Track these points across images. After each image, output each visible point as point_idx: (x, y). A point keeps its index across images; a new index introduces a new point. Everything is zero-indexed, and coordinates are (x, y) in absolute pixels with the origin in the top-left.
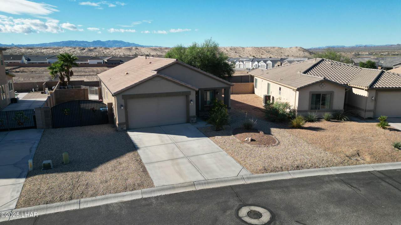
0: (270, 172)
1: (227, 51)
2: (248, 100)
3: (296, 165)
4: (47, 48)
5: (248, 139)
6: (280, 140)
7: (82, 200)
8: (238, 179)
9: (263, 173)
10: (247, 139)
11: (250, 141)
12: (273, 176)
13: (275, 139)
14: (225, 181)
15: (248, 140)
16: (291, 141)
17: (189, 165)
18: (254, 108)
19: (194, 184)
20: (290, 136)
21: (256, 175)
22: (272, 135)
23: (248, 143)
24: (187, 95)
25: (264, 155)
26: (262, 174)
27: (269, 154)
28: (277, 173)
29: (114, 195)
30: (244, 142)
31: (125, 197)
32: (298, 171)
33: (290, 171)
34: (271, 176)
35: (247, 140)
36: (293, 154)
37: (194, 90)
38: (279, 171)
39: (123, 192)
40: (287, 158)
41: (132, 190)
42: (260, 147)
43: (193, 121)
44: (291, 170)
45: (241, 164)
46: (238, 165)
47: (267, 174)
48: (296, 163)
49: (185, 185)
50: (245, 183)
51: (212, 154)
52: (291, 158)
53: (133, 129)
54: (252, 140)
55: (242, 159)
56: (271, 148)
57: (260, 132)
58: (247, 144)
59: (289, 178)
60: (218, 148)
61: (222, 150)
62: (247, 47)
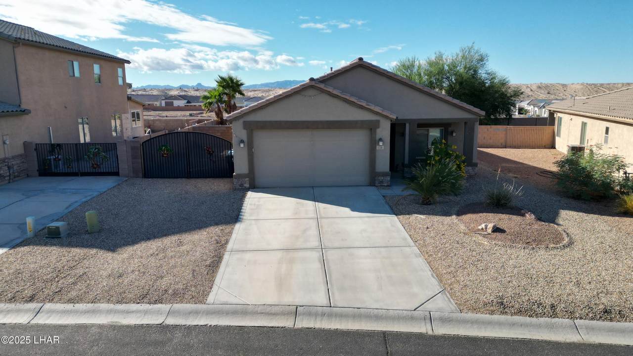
0: (515, 314)
1: (532, 90)
2: (533, 158)
3: (601, 307)
4: (255, 91)
5: (486, 226)
6: (576, 238)
7: (48, 306)
8: (412, 319)
9: (492, 313)
10: (483, 226)
11: (490, 231)
12: (522, 325)
13: (561, 234)
14: (378, 318)
15: (486, 228)
16: (609, 241)
17: (317, 266)
18: (541, 172)
19: (295, 313)
20: (611, 231)
21: (471, 315)
22: (558, 225)
23: (484, 236)
24: (372, 127)
25: (515, 267)
26: (488, 316)
27: (530, 267)
28: (534, 320)
29: (111, 306)
30: (477, 232)
31: (129, 314)
32: (607, 324)
33: (578, 322)
34: (513, 325)
35: (482, 229)
36: (604, 274)
37: (386, 117)
38: (543, 315)
39: (134, 302)
40: (578, 284)
41: (155, 302)
42: (511, 247)
43: (382, 182)
44: (581, 318)
45: (441, 281)
46: (434, 281)
47: (503, 318)
48: (604, 300)
49: (274, 310)
50: (430, 332)
51: (383, 249)
52: (593, 286)
53: (264, 188)
54: (496, 230)
55: (449, 270)
56: (542, 252)
57: (527, 215)
58: (480, 238)
59: (568, 341)
60: (405, 239)
61: (412, 244)
62: (572, 84)
